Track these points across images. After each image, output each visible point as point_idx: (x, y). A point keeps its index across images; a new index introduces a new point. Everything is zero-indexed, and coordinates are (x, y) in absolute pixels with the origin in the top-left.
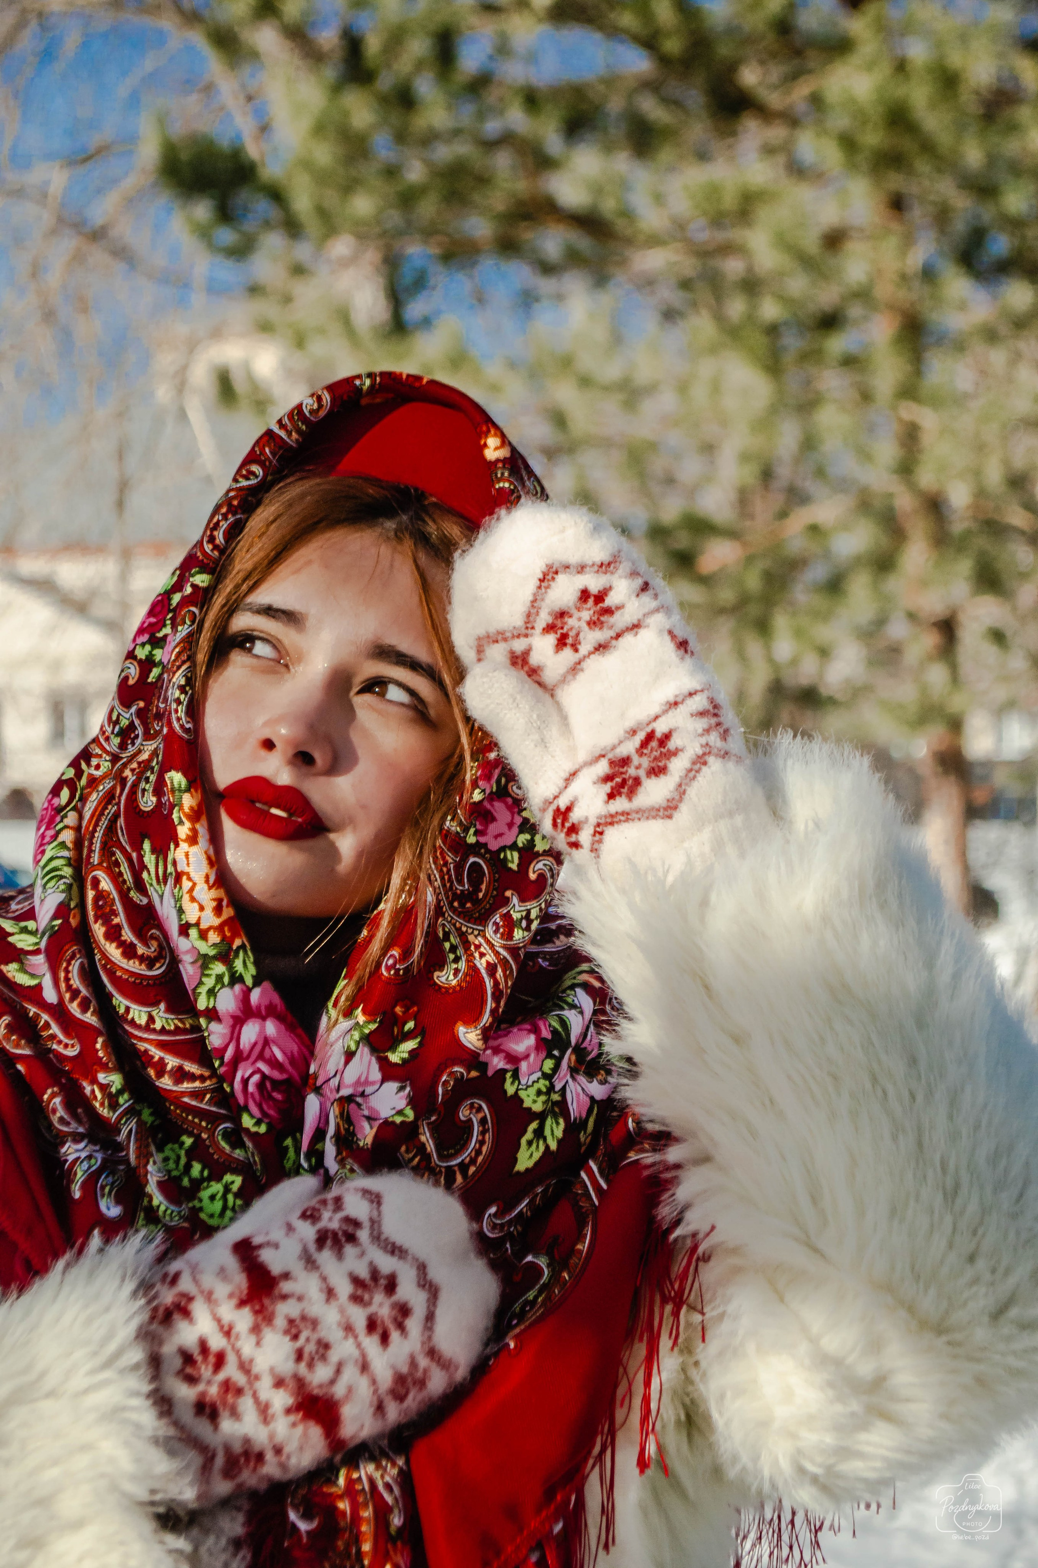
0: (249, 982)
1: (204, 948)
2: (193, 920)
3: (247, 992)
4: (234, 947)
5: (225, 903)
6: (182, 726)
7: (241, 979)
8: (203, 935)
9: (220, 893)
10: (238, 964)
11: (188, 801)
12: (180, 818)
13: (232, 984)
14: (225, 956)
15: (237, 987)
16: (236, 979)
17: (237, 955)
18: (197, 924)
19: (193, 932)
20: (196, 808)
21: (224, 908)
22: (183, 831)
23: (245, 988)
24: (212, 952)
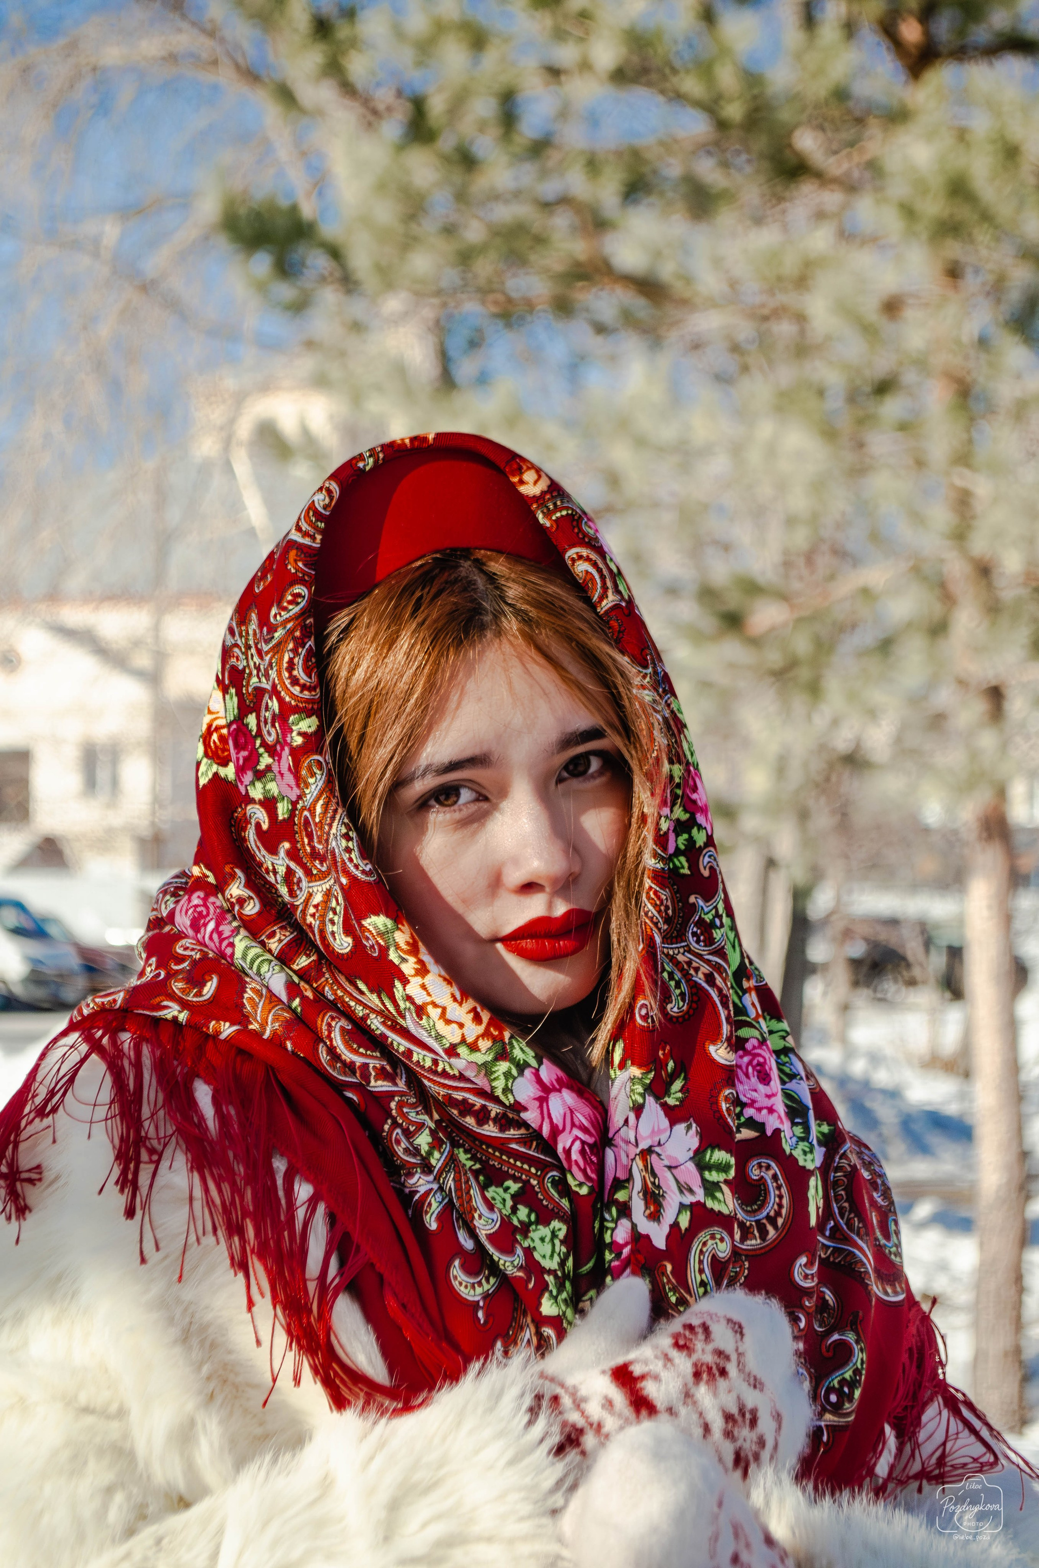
0: (534, 1063)
1: (480, 1058)
2: (456, 1039)
3: (536, 1074)
4: (507, 1041)
5: (479, 1009)
6: (363, 872)
7: (527, 1065)
8: (473, 1047)
9: (470, 1004)
10: (517, 1053)
11: (402, 937)
12: (400, 957)
13: (521, 1072)
14: (503, 1054)
15: (528, 1072)
16: (522, 1067)
17: (513, 1047)
18: (463, 1041)
19: (462, 1050)
20: (411, 941)
21: (481, 1014)
22: (408, 968)
23: (533, 1071)
24: (489, 1058)
